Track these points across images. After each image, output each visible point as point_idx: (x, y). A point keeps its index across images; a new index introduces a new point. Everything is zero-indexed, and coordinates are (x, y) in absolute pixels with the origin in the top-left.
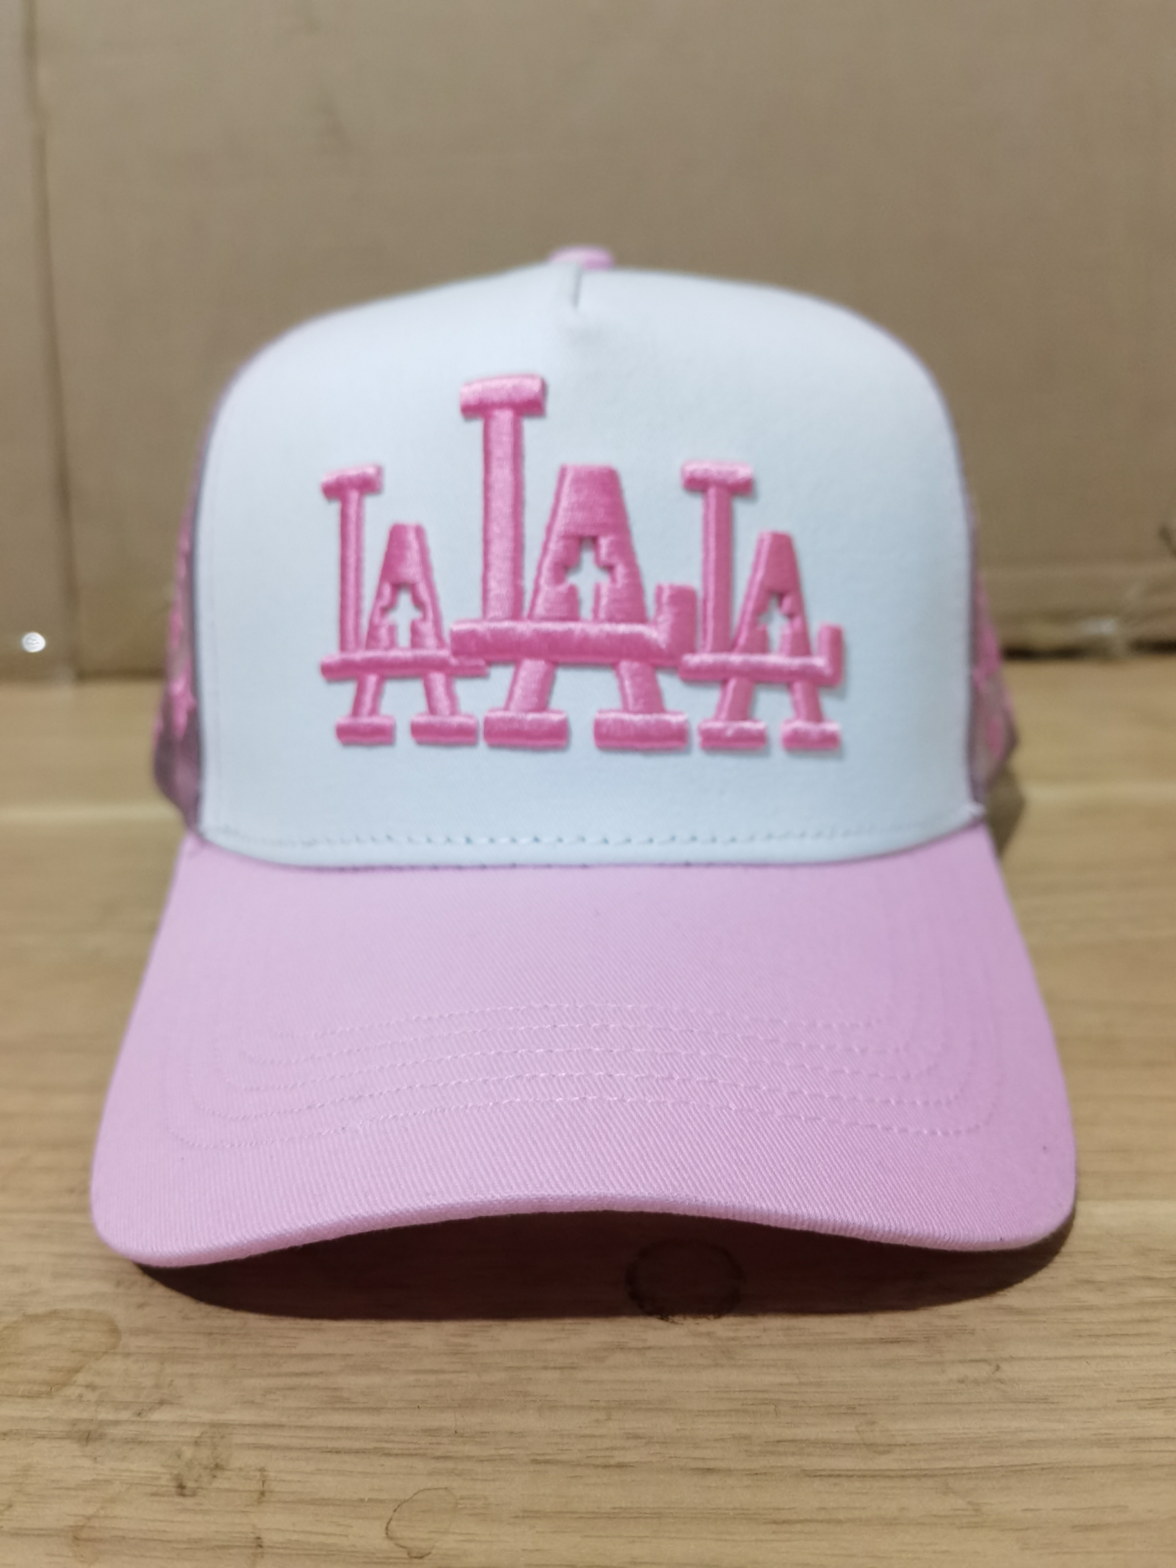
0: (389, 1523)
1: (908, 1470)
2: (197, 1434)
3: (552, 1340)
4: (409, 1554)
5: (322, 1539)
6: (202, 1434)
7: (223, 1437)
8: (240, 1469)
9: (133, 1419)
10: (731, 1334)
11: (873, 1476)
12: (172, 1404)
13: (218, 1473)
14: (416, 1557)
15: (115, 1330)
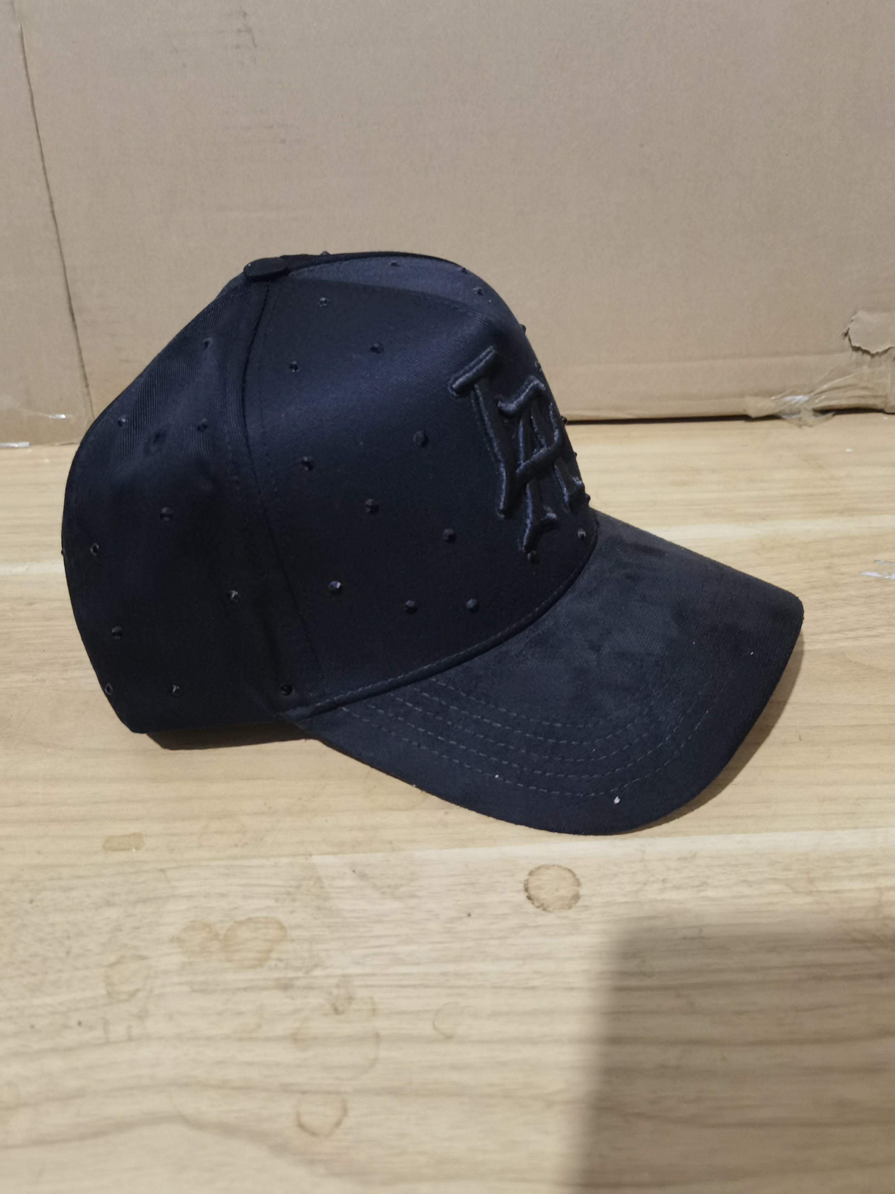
0: (434, 1022)
1: (659, 986)
2: (337, 982)
3: (492, 923)
4: (445, 1036)
5: (406, 1032)
6: (339, 981)
7: (349, 982)
8: (361, 999)
9: (304, 976)
10: (577, 917)
11: (646, 989)
12: (321, 966)
13: (351, 1001)
14: (449, 1038)
15: (282, 927)
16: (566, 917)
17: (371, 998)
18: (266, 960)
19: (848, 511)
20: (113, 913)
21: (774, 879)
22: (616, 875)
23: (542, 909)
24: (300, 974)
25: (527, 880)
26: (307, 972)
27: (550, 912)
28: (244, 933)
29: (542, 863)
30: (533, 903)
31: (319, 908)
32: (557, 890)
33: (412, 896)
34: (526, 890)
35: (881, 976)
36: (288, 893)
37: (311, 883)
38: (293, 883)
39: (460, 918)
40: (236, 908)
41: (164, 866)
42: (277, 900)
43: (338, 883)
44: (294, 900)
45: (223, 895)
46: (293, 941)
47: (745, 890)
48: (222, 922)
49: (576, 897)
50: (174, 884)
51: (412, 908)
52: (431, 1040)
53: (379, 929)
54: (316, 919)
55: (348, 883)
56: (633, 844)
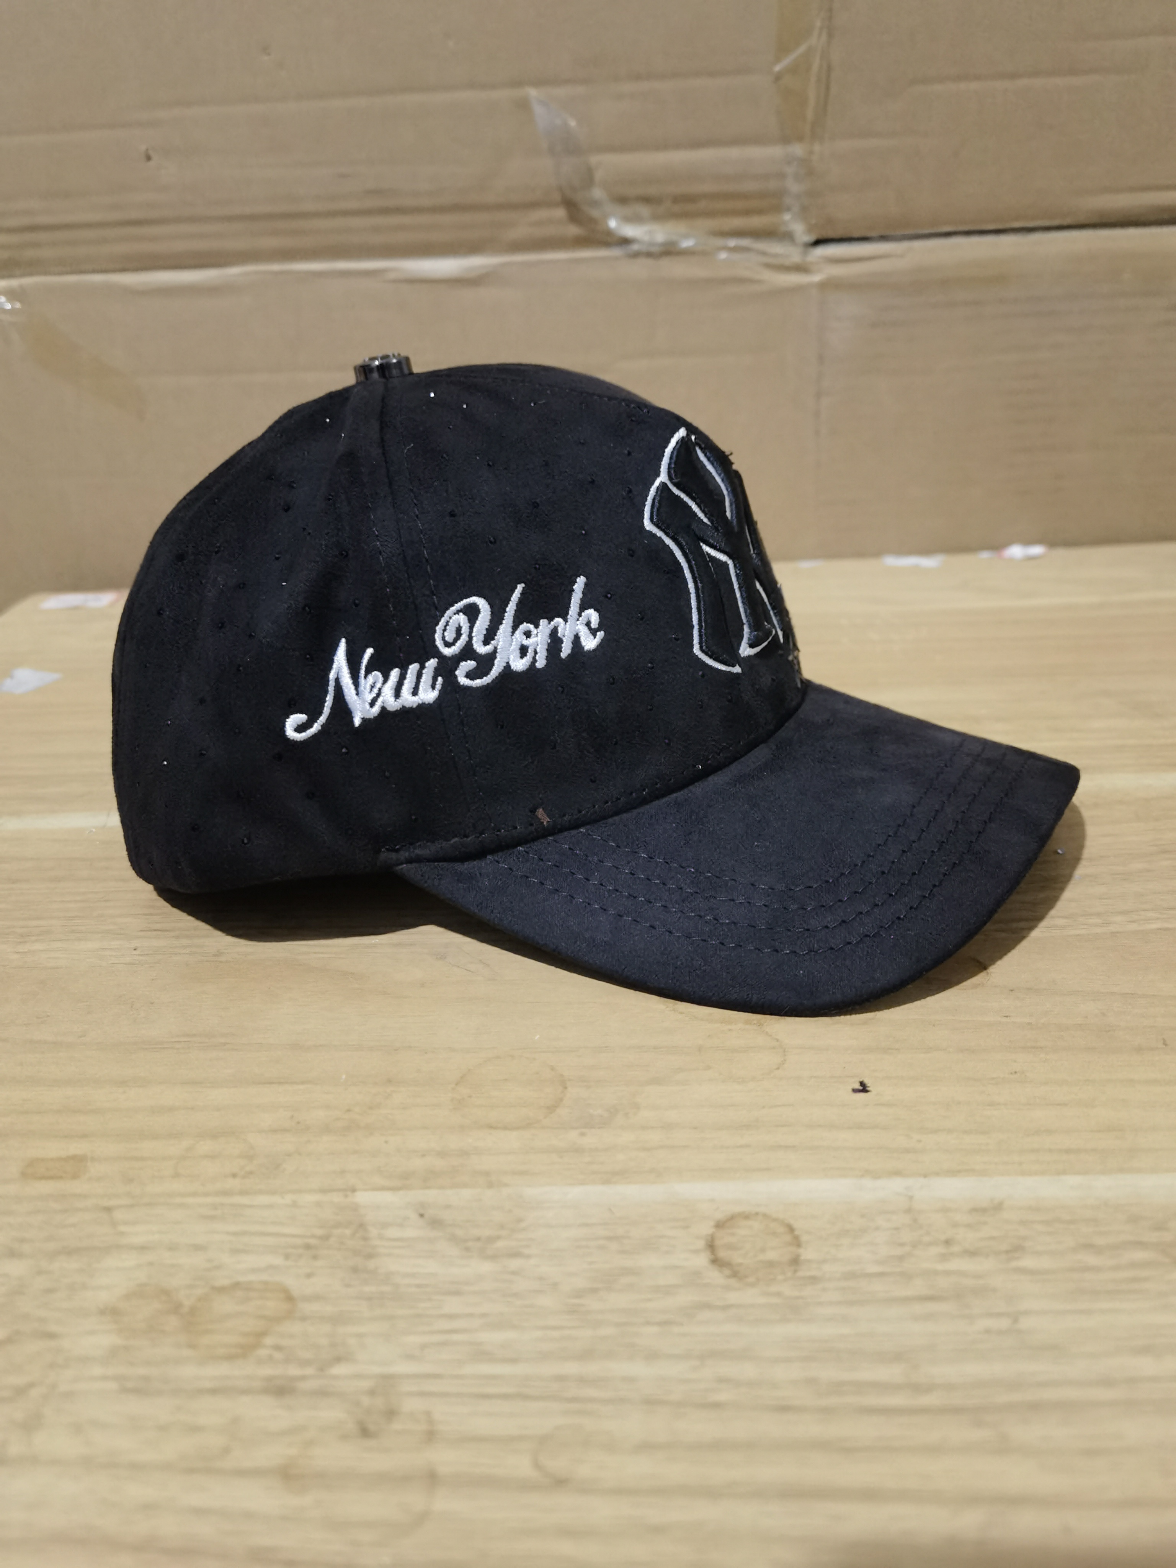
0: (535, 1456)
1: (944, 1406)
2: (371, 1385)
3: (649, 1300)
4: (555, 1480)
5: (484, 1470)
6: (375, 1384)
7: (393, 1387)
8: (410, 1414)
9: (316, 1375)
10: (797, 1294)
12: (346, 1360)
13: (391, 1417)
14: (560, 1483)
15: (289, 1298)
16: (778, 1294)
17: (428, 1414)
18: (255, 1347)
20: (16, 1268)
21: (1139, 1243)
22: (863, 1231)
23: (737, 1279)
24: (309, 1371)
25: (713, 1235)
26: (321, 1370)
27: (750, 1284)
28: (224, 1305)
29: (738, 1209)
30: (721, 1270)
31: (355, 1270)
32: (763, 1250)
33: (515, 1255)
34: (711, 1249)
36: (308, 1247)
37: (348, 1232)
38: (319, 1232)
39: (594, 1291)
40: (218, 1267)
41: (111, 1203)
42: (287, 1257)
43: (392, 1232)
44: (315, 1257)
46: (304, 1319)
47: (1092, 1260)
48: (190, 1287)
49: (796, 1263)
50: (122, 1228)
51: (514, 1273)
52: (525, 1486)
53: (452, 1305)
54: (348, 1286)
55: (410, 1233)
56: (893, 1187)
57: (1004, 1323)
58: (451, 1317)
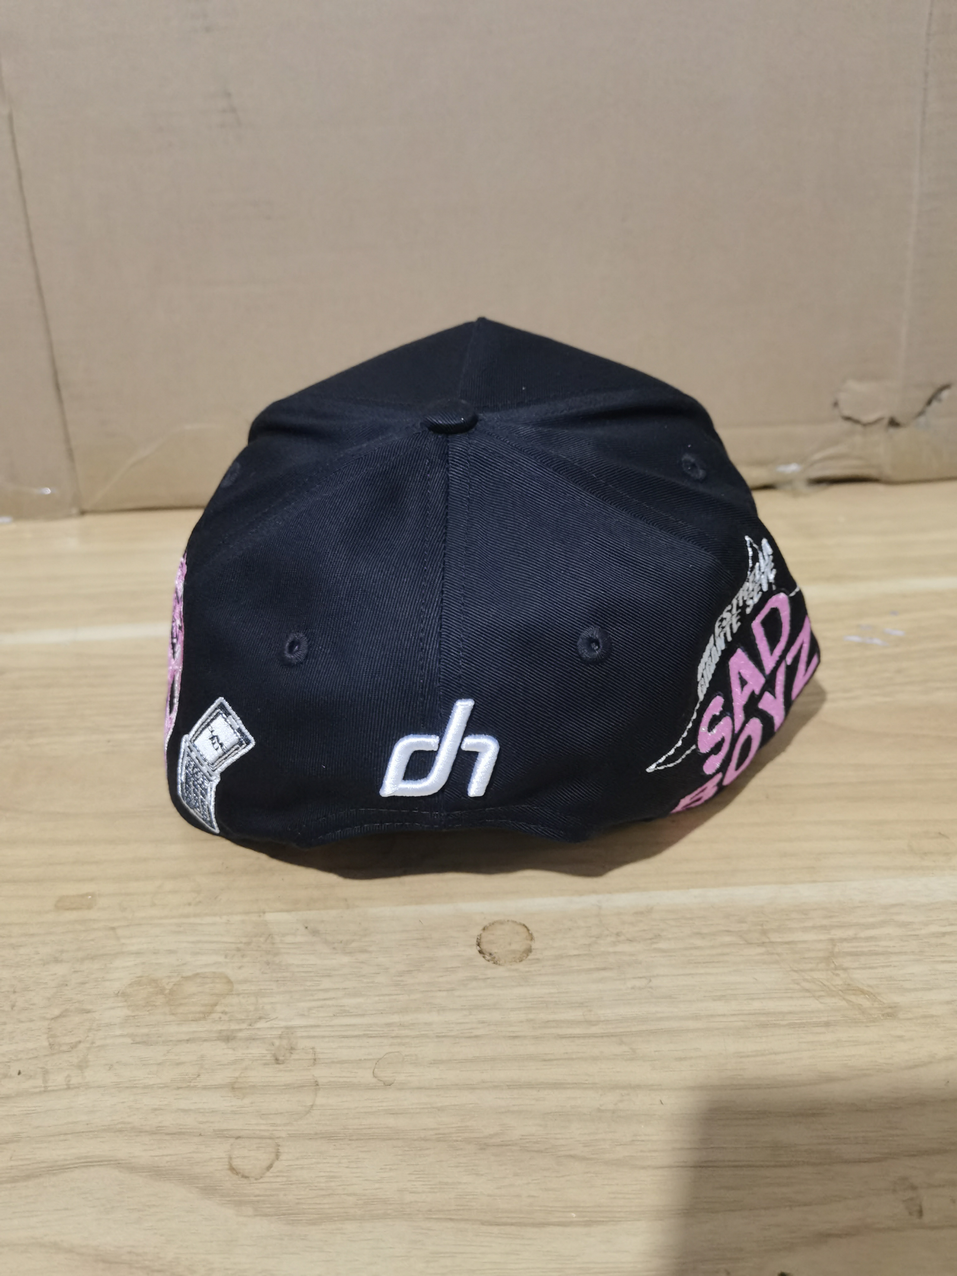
0: (374, 1070)
1: (604, 1033)
2: (280, 1033)
3: (442, 976)
4: (384, 1084)
5: (345, 1079)
6: (282, 1032)
7: (292, 1034)
8: (303, 1049)
9: (247, 1028)
10: (527, 969)
11: (589, 1037)
12: (265, 1018)
13: (292, 1051)
14: (388, 1085)
15: (229, 982)
16: (516, 970)
17: (313, 1048)
18: (211, 1013)
19: (836, 578)
20: (60, 970)
21: (728, 931)
22: (570, 929)
23: (493, 962)
24: (244, 1026)
25: (480, 935)
26: (250, 1025)
27: (499, 965)
28: (190, 988)
29: (496, 918)
30: (484, 957)
31: (268, 963)
32: (510, 944)
33: (363, 951)
34: (479, 945)
35: (827, 1024)
36: (238, 950)
37: (262, 939)
38: (244, 940)
39: (409, 972)
40: (184, 964)
41: (115, 924)
42: (226, 957)
43: (289, 939)
44: (243, 956)
45: (171, 952)
46: (238, 995)
47: (699, 942)
48: (169, 977)
49: (529, 951)
50: (123, 941)
51: (362, 962)
52: (369, 1088)
53: (326, 983)
54: (263, 973)
55: (299, 939)
56: (591, 900)
57: (643, 982)
58: (326, 990)
